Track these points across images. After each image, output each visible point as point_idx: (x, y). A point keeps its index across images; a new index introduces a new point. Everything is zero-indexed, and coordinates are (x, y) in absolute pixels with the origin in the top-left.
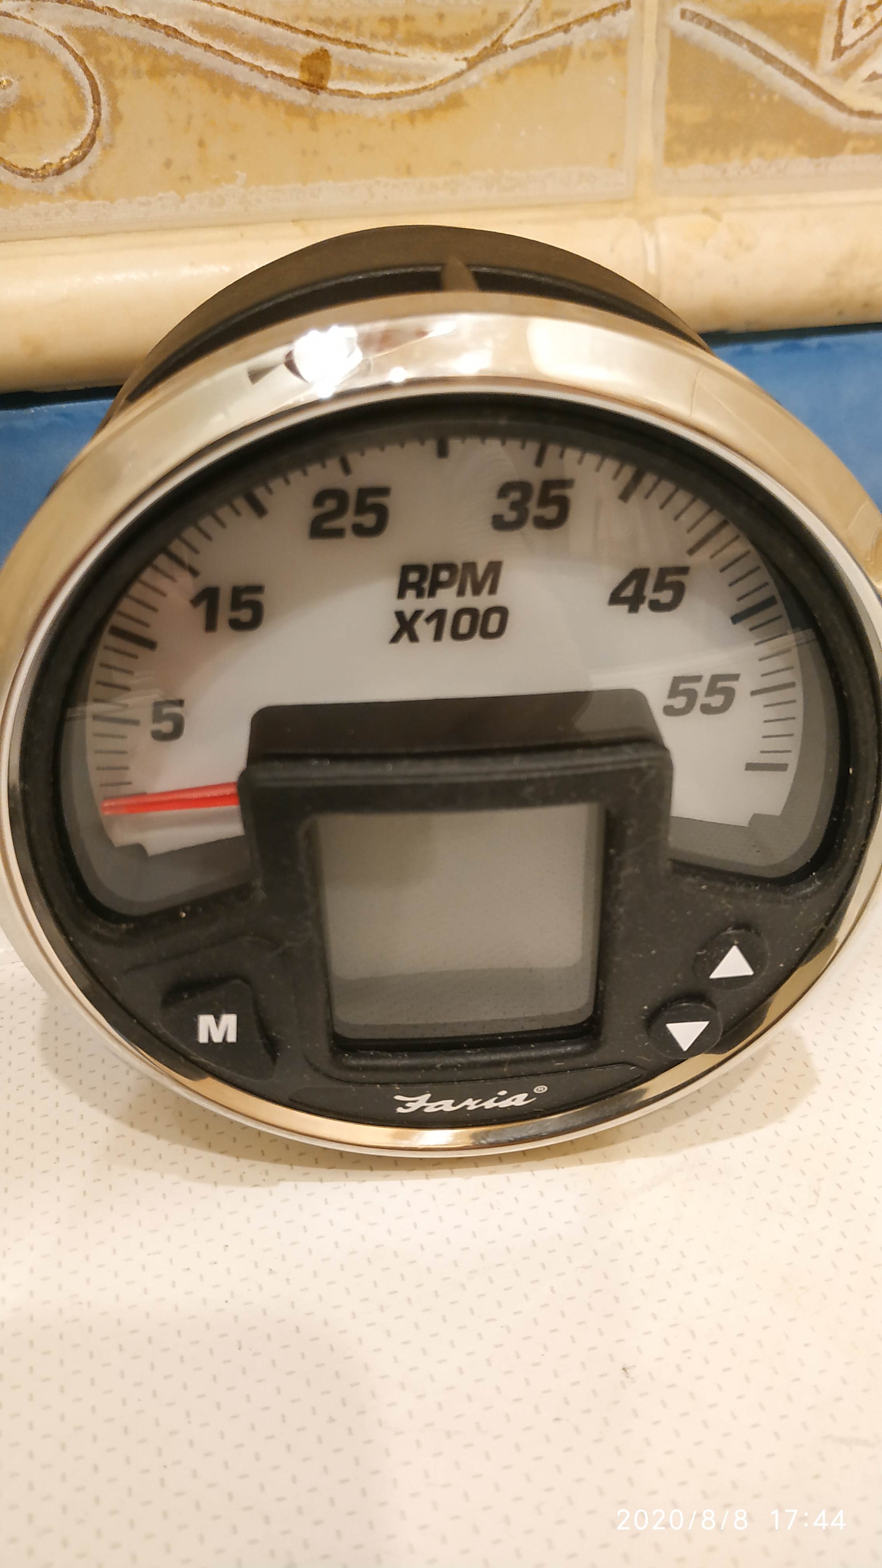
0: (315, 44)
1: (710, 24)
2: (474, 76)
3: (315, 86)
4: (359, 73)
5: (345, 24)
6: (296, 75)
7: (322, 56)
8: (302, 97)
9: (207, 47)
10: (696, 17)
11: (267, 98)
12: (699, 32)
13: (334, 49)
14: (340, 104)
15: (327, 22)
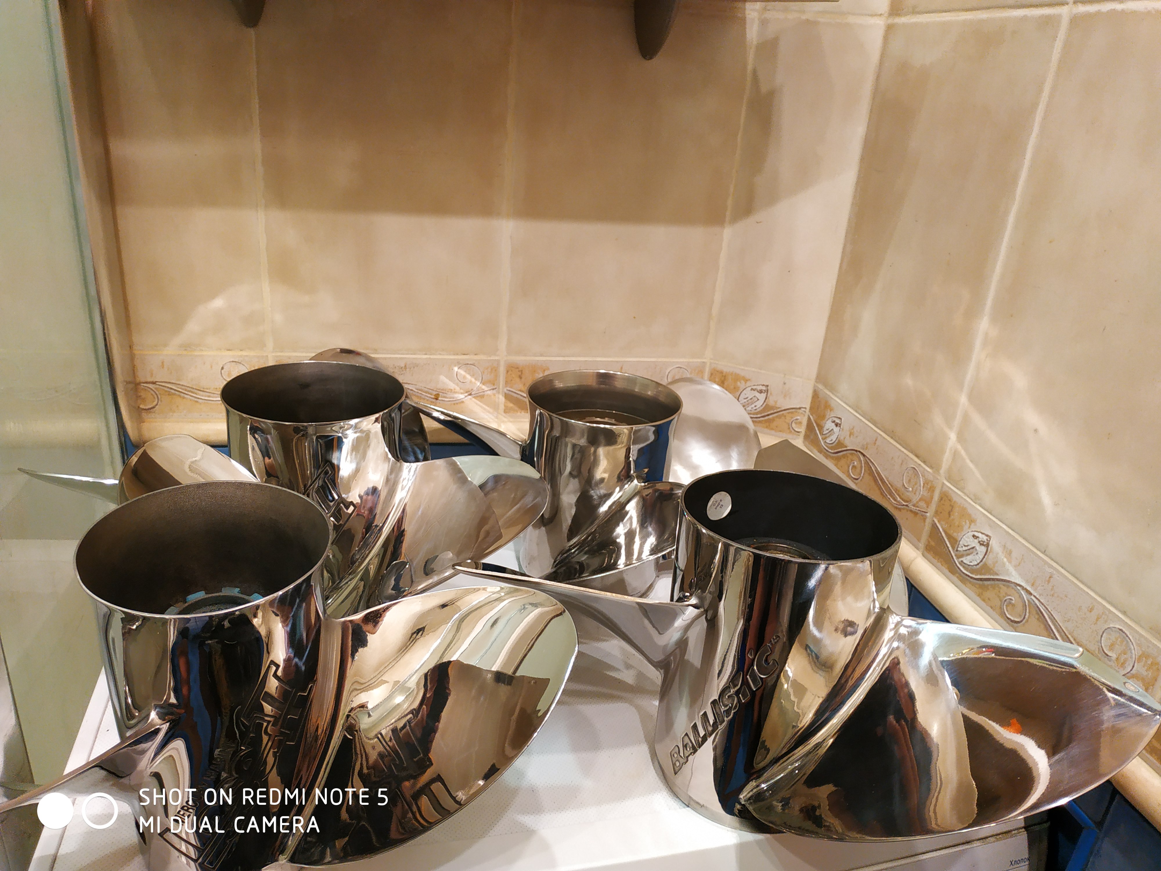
0: (437, 393)
1: (512, 392)
2: (466, 398)
3: (437, 399)
4: (444, 397)
5: (443, 390)
6: (433, 397)
7: (438, 394)
8: (434, 400)
9: (418, 392)
10: (510, 391)
11: (427, 400)
12: (510, 393)
13: (440, 394)
14: (441, 402)
15: (439, 389)
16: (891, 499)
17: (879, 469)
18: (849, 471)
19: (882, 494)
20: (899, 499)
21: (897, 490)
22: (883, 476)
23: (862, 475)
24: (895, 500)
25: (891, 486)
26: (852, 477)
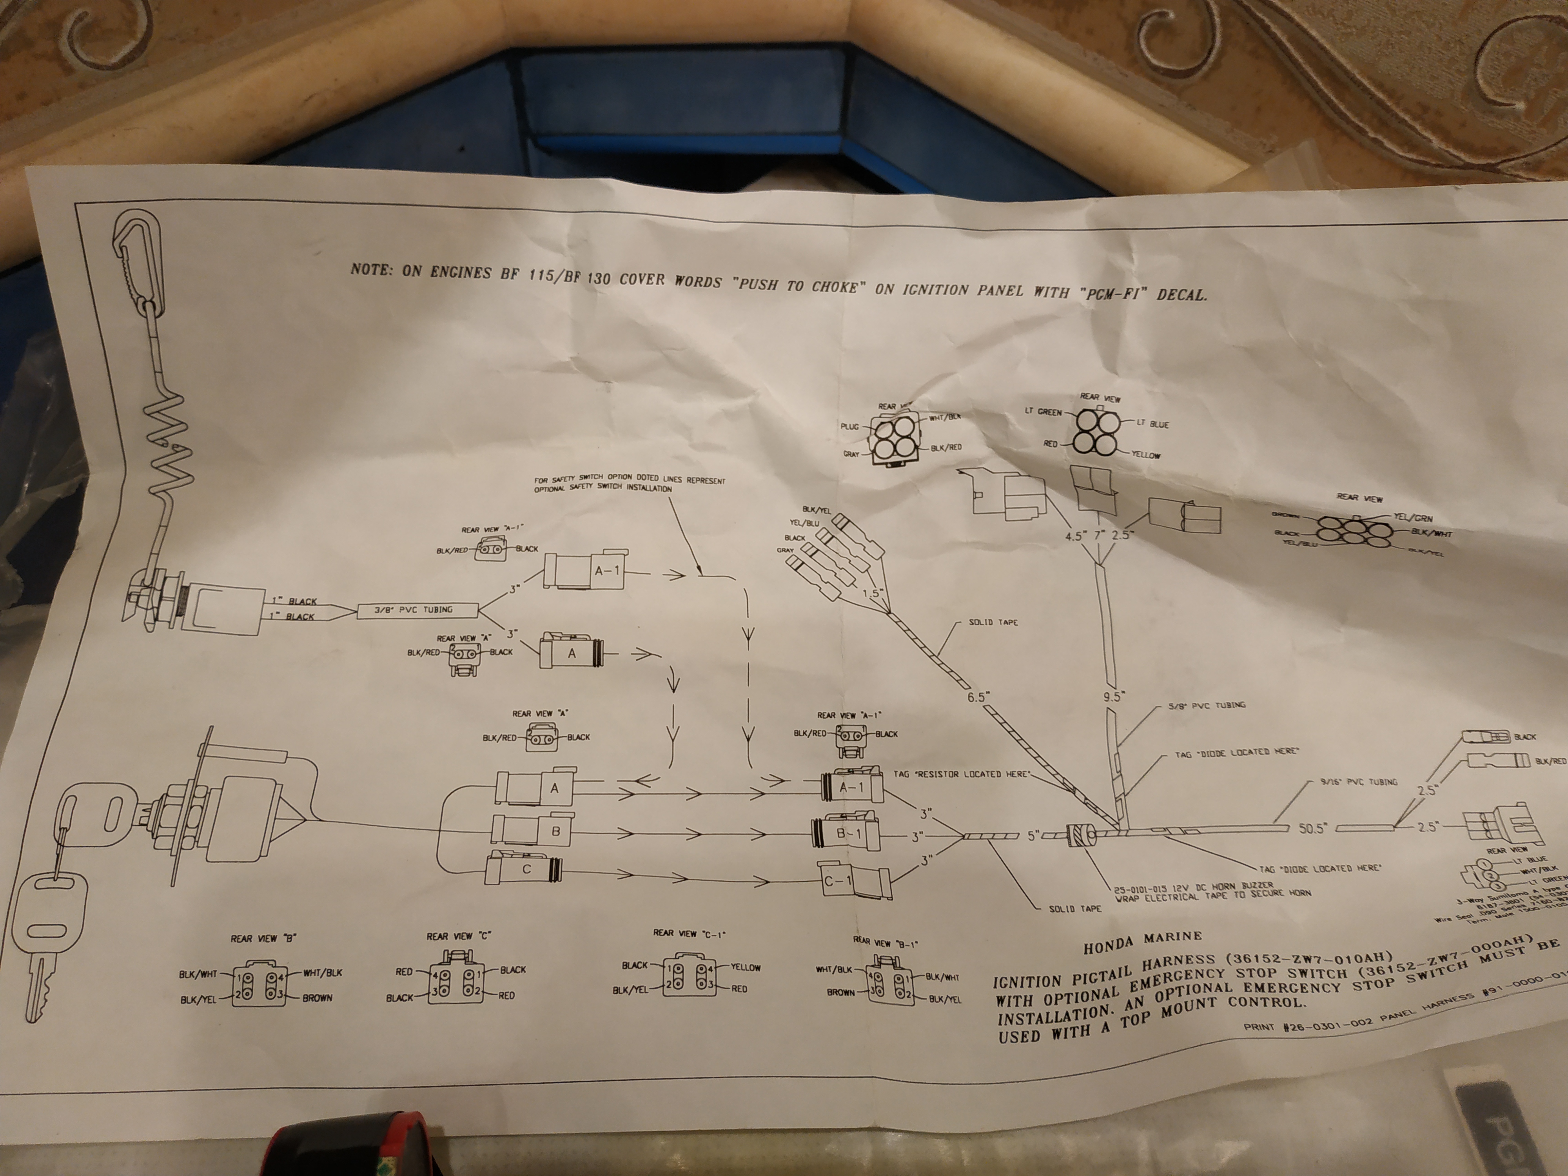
16: (1388, 144)
17: (1314, 33)
18: (1131, 45)
19: (1329, 124)
20: (1436, 143)
21: (1426, 109)
22: (1342, 60)
23: (1212, 59)
24: (1413, 147)
25: (1391, 94)
26: (1156, 68)
